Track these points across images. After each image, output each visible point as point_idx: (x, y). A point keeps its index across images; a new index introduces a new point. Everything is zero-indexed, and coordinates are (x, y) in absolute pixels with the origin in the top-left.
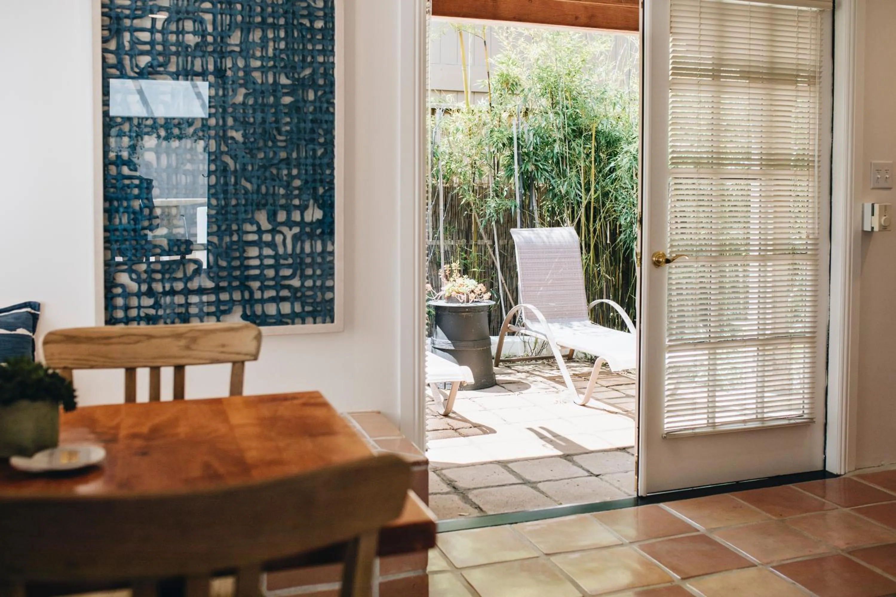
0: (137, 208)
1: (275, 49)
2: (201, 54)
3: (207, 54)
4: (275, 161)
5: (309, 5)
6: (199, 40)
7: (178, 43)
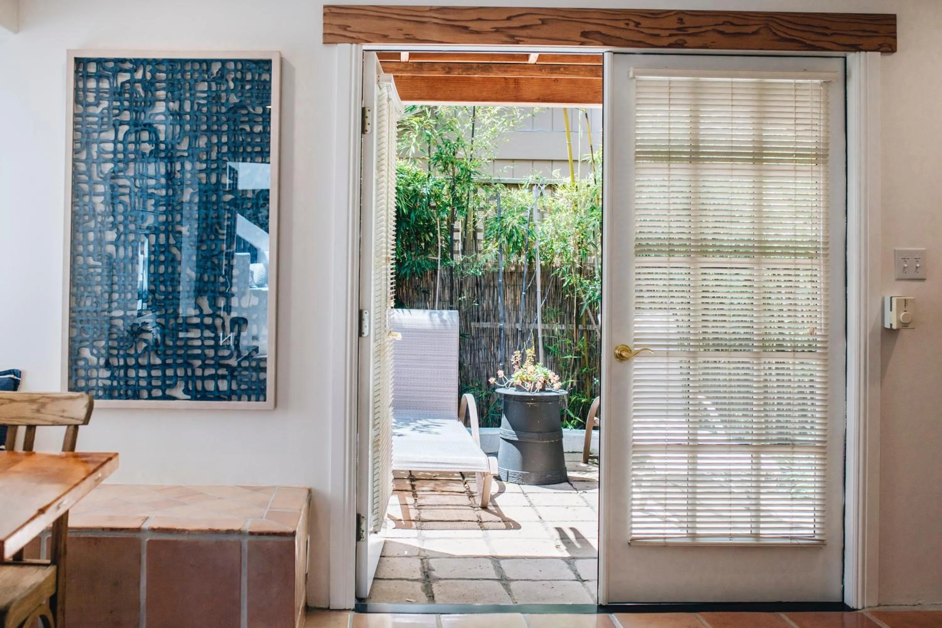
0: (99, 293)
1: (218, 152)
2: (154, 160)
3: (159, 160)
4: (215, 253)
5: (249, 113)
6: (153, 148)
7: (136, 151)
